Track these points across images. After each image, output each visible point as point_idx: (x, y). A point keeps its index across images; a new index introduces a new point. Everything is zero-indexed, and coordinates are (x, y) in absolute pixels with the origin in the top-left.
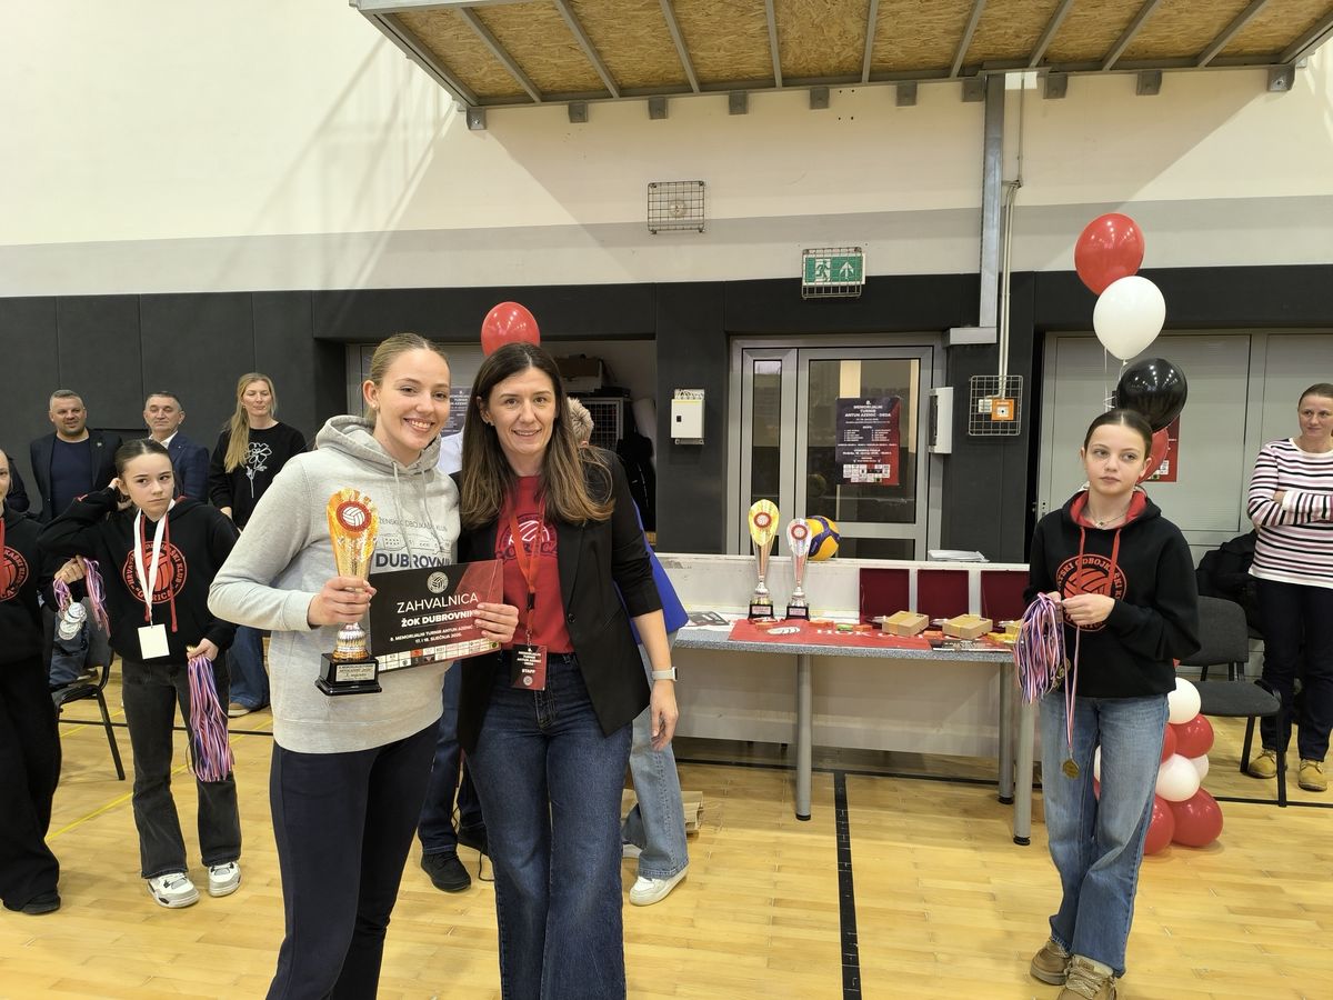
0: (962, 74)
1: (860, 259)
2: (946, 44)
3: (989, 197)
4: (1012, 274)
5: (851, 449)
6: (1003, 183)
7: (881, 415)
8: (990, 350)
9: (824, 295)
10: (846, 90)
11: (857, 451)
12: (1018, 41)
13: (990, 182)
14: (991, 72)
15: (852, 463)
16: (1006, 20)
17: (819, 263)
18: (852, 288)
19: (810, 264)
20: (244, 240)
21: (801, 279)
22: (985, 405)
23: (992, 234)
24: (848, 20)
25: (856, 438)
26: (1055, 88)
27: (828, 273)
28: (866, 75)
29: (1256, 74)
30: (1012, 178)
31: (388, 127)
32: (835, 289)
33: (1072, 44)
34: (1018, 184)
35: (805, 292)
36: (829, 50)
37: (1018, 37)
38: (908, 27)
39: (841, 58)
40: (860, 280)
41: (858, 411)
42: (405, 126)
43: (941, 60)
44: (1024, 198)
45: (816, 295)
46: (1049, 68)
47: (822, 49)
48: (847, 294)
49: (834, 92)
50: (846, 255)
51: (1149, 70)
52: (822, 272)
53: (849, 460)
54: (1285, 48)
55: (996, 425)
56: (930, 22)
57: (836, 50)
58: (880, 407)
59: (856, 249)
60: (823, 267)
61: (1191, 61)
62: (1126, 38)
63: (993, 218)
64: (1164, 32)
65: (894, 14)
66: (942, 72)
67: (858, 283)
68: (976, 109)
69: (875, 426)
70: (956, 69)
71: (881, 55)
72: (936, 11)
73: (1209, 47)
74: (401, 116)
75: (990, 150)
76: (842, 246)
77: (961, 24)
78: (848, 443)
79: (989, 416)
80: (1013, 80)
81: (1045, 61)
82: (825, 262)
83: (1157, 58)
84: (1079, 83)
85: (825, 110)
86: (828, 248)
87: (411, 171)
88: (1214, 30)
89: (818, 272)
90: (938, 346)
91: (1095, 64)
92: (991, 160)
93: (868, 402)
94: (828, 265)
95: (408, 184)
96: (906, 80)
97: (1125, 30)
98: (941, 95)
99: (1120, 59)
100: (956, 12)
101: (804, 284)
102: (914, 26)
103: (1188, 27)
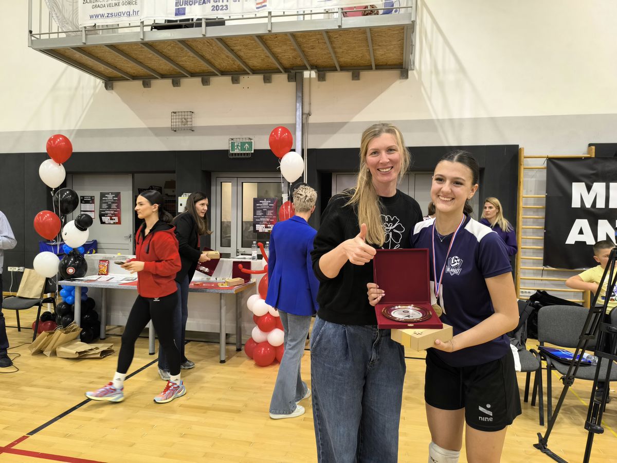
0: (285, 71)
1: (252, 142)
3: (297, 119)
4: (308, 150)
6: (303, 114)
7: (270, 205)
9: (237, 157)
10: (246, 77)
11: (261, 219)
12: (298, 60)
13: (298, 113)
14: (298, 71)
17: (236, 144)
18: (248, 154)
19: (233, 144)
20: (22, 133)
21: (229, 150)
23: (299, 134)
24: (226, 53)
25: (261, 214)
26: (321, 78)
27: (239, 148)
29: (396, 72)
30: (307, 112)
31: (76, 89)
32: (241, 154)
34: (309, 114)
35: (231, 155)
41: (261, 203)
42: (83, 89)
44: (312, 120)
48: (246, 156)
49: (241, 77)
50: (246, 141)
51: (352, 70)
52: (237, 147)
53: (258, 223)
56: (256, 53)
58: (270, 202)
59: (250, 139)
63: (300, 127)
64: (349, 57)
66: (277, 71)
67: (251, 152)
68: (293, 85)
69: (268, 209)
70: (282, 70)
75: (297, 101)
76: (244, 137)
78: (258, 216)
80: (306, 74)
82: (239, 144)
84: (330, 75)
85: (238, 85)
86: (240, 137)
87: (84, 107)
89: (236, 148)
92: (298, 105)
93: (265, 200)
96: (267, 73)
98: (280, 79)
99: (340, 67)
101: (230, 152)
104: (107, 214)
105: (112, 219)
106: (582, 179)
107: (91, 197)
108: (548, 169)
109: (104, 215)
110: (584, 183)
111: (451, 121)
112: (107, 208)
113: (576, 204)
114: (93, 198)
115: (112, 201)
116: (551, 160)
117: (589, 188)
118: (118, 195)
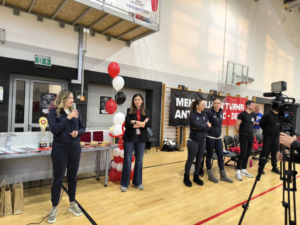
0: (74, 25)
1: (50, 60)
2: (74, 18)
3: (80, 53)
4: (84, 70)
5: (45, 105)
6: (83, 51)
7: (52, 97)
8: (79, 85)
9: (41, 67)
10: (47, 19)
11: (46, 106)
12: (88, 23)
13: (80, 50)
14: (81, 27)
15: (45, 109)
16: (88, 18)
17: (39, 59)
18: (48, 67)
19: (37, 59)
21: (34, 62)
22: (79, 97)
23: (80, 61)
24: (54, 5)
25: (46, 103)
26: (93, 34)
27: (42, 62)
28: (53, 18)
29: (124, 43)
30: (85, 50)
32: (44, 66)
33: (97, 27)
34: (85, 51)
35: (36, 65)
36: (46, 9)
37: (88, 22)
38: (67, 11)
39: (48, 12)
40: (50, 65)
41: (46, 96)
43: (71, 21)
44: (87, 55)
45: (38, 67)
46: (92, 30)
47: (45, 8)
48: (47, 68)
49: (44, 19)
50: (47, 58)
51: (109, 37)
53: (44, 108)
54: (129, 40)
55: (81, 101)
56: (73, 12)
57: (48, 10)
59: (49, 58)
60: (40, 60)
61: (116, 37)
62: (107, 30)
63: (80, 57)
64: (113, 31)
65: (66, 8)
66: (71, 23)
67: (50, 66)
68: (77, 34)
69: (51, 100)
70: (74, 24)
71: (58, 15)
72: (75, 11)
73: (119, 36)
75: (80, 43)
76: (46, 56)
77: (78, 15)
78: (44, 104)
79: (80, 99)
80: (85, 30)
81: (91, 29)
83: (110, 35)
84: (97, 34)
85: (41, 22)
86: (42, 56)
88: (121, 33)
89: (39, 61)
90: (66, 83)
91: (100, 32)
92: (80, 45)
93: (49, 94)
94: (42, 60)
96: (63, 22)
97: (107, 28)
98: (69, 28)
99: (105, 33)
100: (79, 13)
102: (69, 12)
103: (117, 31)
106: (179, 97)
108: (171, 92)
110: (179, 98)
111: (143, 69)
113: (177, 105)
116: (172, 89)
117: (180, 100)
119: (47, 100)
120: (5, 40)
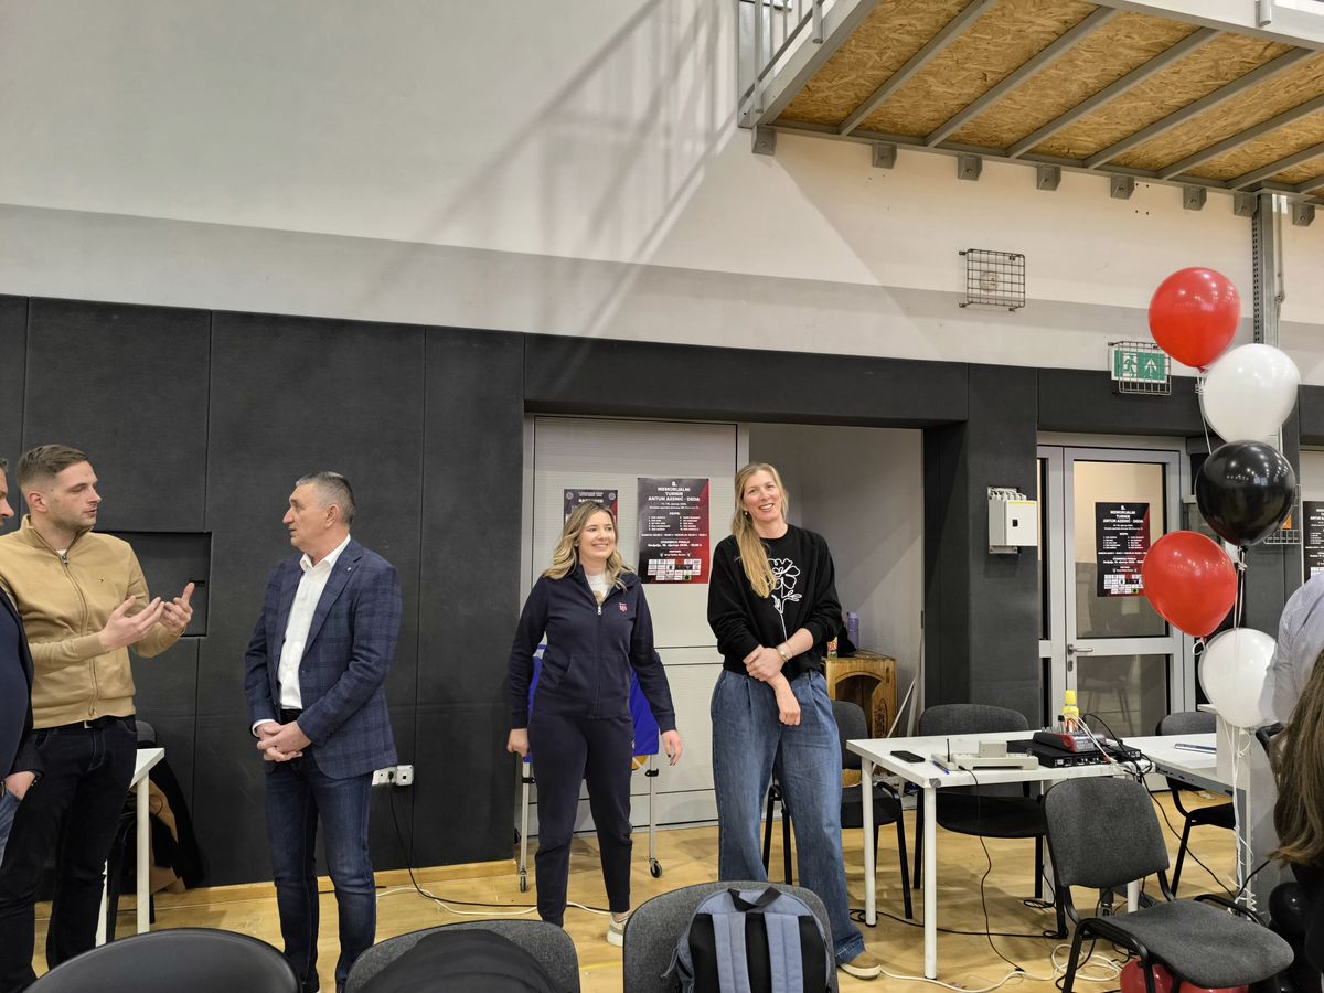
0: (1242, 190)
5: (1110, 557)
6: (1275, 296)
7: (1135, 521)
10: (1142, 184)
11: (1116, 560)
14: (1265, 191)
15: (1112, 573)
17: (1126, 358)
18: (1158, 386)
19: (1117, 359)
21: (1110, 372)
25: (1115, 546)
26: (1304, 216)
27: (1134, 367)
30: (1278, 293)
31: (645, 127)
32: (1141, 384)
34: (1281, 298)
35: (1116, 387)
40: (1164, 378)
41: (1114, 517)
42: (668, 132)
44: (1285, 312)
50: (1149, 351)
52: (1129, 366)
53: (1110, 569)
58: (1134, 513)
60: (1131, 362)
66: (1220, 183)
67: (1162, 382)
68: (1244, 223)
69: (1132, 533)
70: (1248, 183)
74: (662, 118)
75: (1264, 265)
80: (1275, 203)
82: (1132, 357)
85: (1125, 201)
86: (1131, 342)
87: (672, 195)
89: (1126, 367)
90: (1183, 451)
93: (1122, 507)
94: (1135, 359)
95: (669, 208)
96: (1199, 186)
98: (1219, 200)
101: (1114, 378)
104: (666, 550)
105: (683, 567)
107: (606, 493)
109: (655, 554)
112: (667, 531)
114: (612, 497)
115: (683, 506)
118: (701, 488)
119: (1116, 533)
120: (1027, 297)
